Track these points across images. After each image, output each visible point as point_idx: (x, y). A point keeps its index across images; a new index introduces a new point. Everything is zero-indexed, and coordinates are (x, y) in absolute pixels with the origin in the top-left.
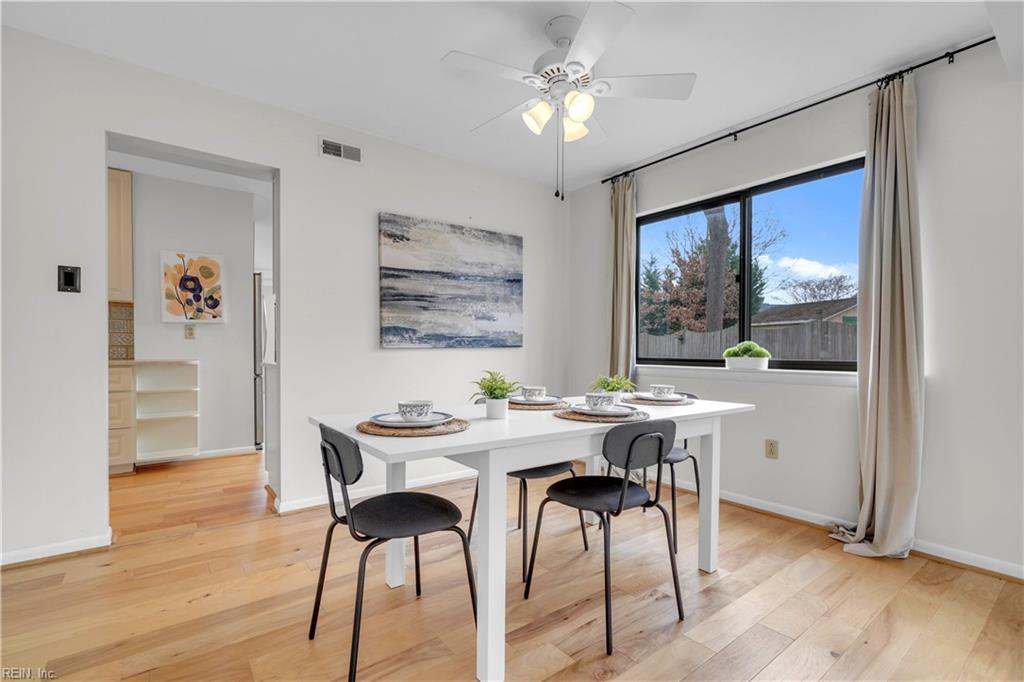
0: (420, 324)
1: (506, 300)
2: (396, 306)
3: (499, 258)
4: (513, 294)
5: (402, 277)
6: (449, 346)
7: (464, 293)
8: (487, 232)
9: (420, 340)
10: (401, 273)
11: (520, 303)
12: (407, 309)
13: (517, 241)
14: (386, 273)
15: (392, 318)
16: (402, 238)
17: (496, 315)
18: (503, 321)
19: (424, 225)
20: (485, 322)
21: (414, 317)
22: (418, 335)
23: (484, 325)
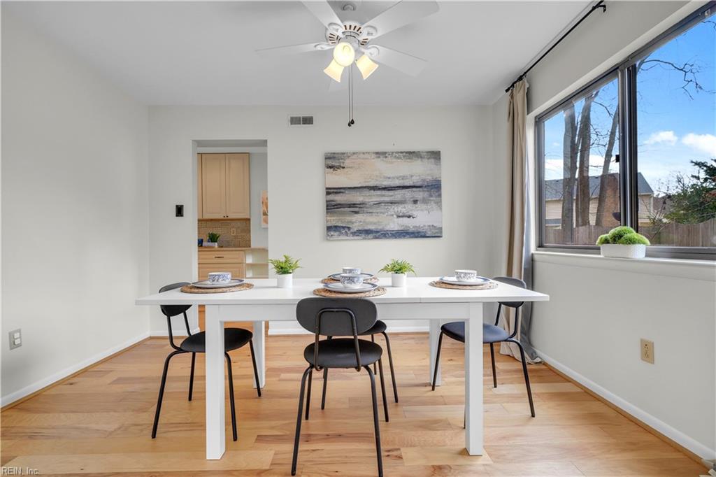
0: (353, 223)
1: (425, 201)
2: (335, 212)
3: (418, 171)
4: (431, 196)
5: (340, 192)
6: (376, 238)
7: (387, 199)
8: (406, 152)
9: (354, 234)
10: (339, 191)
11: (439, 203)
12: (344, 214)
13: (435, 155)
14: (329, 191)
15: (335, 220)
16: (339, 167)
17: (415, 213)
18: (422, 217)
19: (355, 156)
20: (406, 219)
21: (348, 218)
22: (352, 231)
23: (405, 221)
